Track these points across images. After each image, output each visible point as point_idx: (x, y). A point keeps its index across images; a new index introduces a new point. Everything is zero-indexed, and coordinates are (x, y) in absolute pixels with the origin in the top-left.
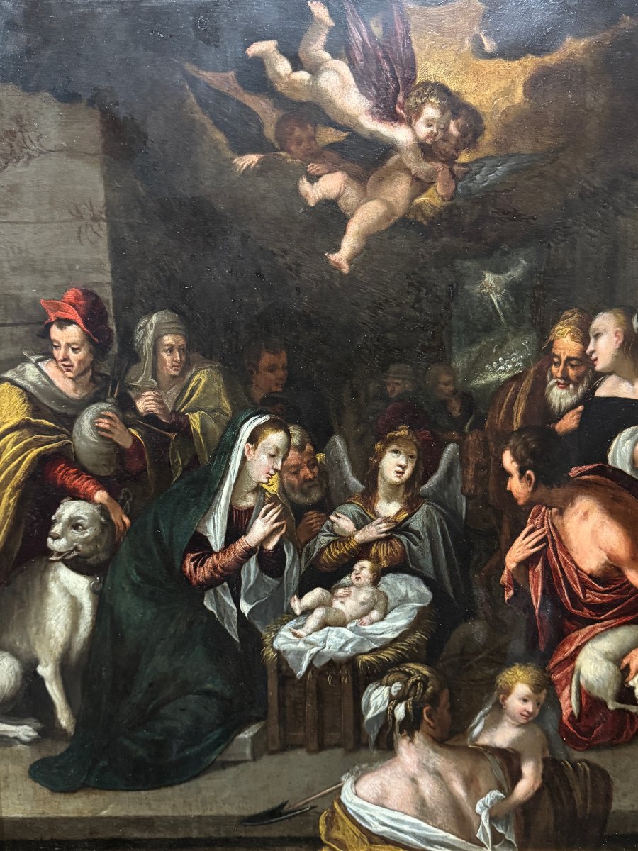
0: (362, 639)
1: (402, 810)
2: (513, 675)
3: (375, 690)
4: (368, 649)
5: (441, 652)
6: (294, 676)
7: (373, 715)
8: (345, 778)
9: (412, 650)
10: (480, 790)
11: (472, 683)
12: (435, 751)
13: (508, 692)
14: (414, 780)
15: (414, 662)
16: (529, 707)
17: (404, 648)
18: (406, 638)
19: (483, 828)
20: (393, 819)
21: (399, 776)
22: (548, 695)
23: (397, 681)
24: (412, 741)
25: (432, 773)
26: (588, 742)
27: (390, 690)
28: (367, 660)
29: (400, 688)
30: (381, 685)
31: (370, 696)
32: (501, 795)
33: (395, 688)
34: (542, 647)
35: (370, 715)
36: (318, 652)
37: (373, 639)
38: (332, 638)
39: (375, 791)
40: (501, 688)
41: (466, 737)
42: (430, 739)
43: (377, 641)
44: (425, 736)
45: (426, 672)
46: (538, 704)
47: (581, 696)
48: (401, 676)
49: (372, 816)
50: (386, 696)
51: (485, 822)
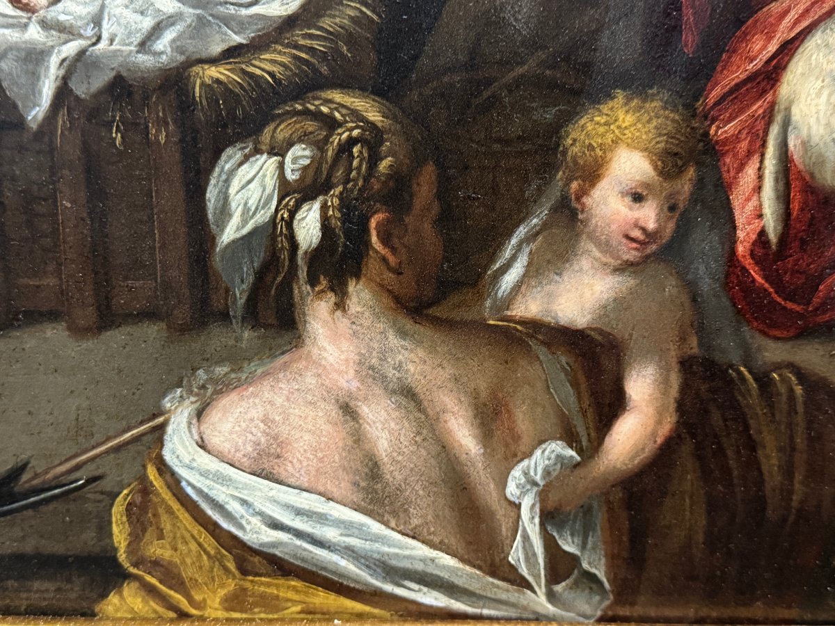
0: (200, 18)
1: (322, 489)
2: (607, 124)
3: (241, 164)
4: (217, 49)
5: (415, 58)
6: (20, 123)
7: (238, 235)
8: (171, 401)
9: (337, 50)
10: (516, 438)
11: (497, 147)
12: (403, 334)
13: (592, 174)
14: (348, 410)
15: (344, 84)
16: (649, 215)
17: (315, 44)
18: (319, 16)
19: (526, 538)
20: (299, 512)
21: (310, 398)
22: (700, 184)
23: (300, 141)
24: (340, 306)
25: (394, 392)
26: (801, 316)
27: (281, 166)
28: (218, 81)
29: (307, 162)
30: (257, 151)
31: (227, 182)
32: (571, 453)
33: (295, 160)
34: (689, 41)
35: (229, 234)
36: (82, 53)
37: (232, 17)
38: (117, 11)
39: (250, 436)
40: (575, 162)
41: (481, 297)
42: (387, 301)
43: (240, 25)
44: (374, 293)
45: (374, 116)
46: (672, 208)
47: (788, 185)
48: (310, 126)
49: (244, 502)
50: (271, 182)
51: (530, 524)
